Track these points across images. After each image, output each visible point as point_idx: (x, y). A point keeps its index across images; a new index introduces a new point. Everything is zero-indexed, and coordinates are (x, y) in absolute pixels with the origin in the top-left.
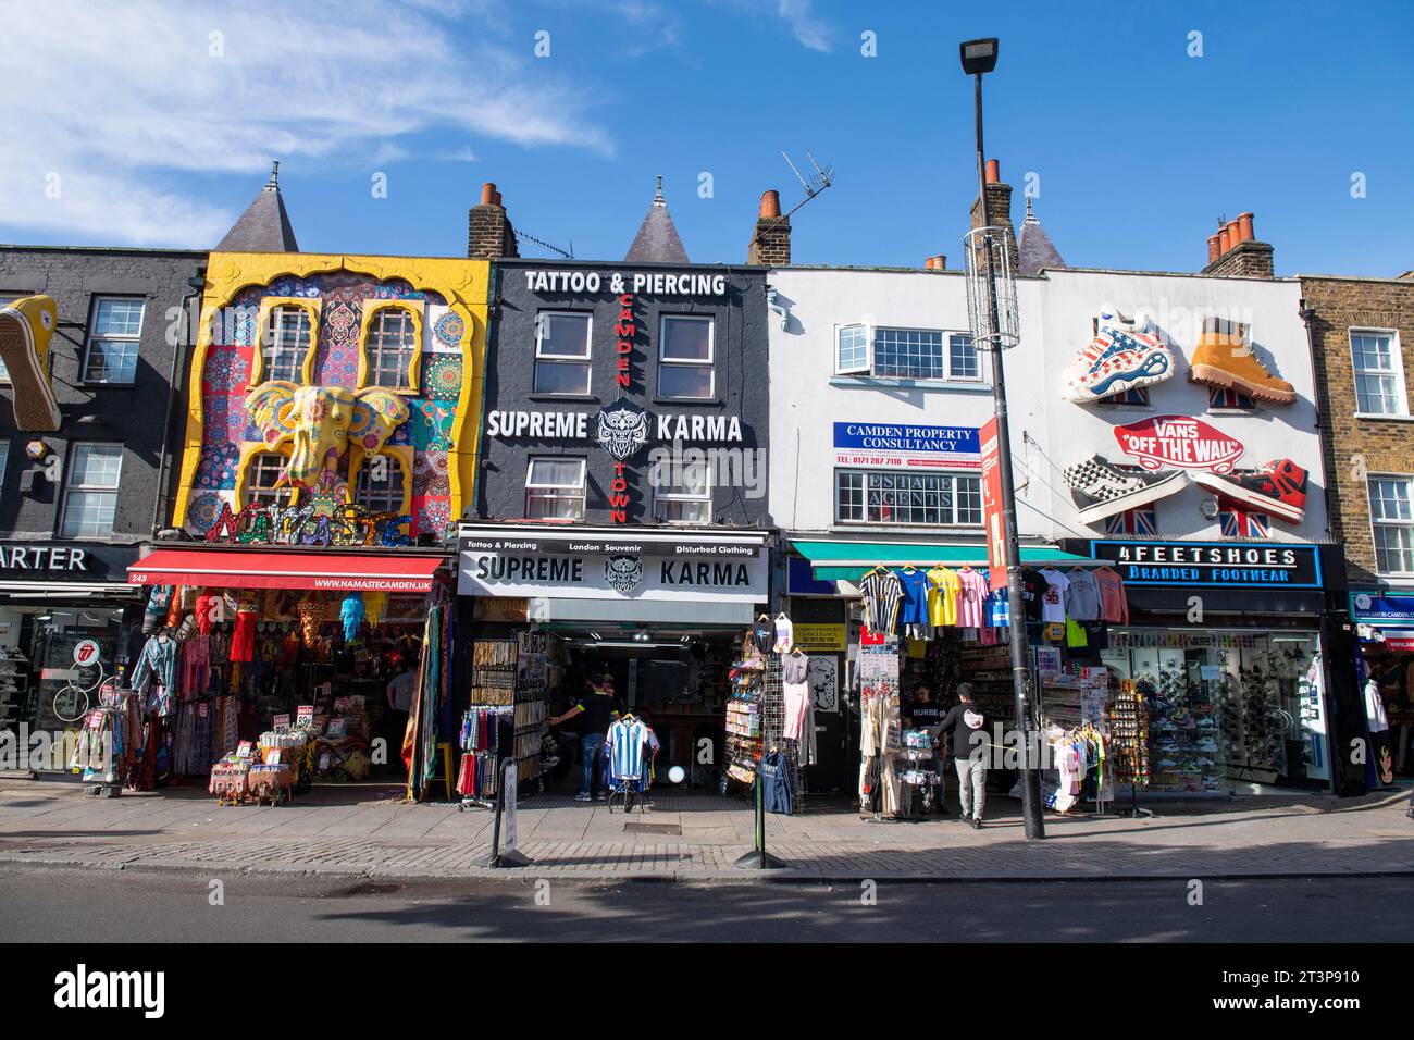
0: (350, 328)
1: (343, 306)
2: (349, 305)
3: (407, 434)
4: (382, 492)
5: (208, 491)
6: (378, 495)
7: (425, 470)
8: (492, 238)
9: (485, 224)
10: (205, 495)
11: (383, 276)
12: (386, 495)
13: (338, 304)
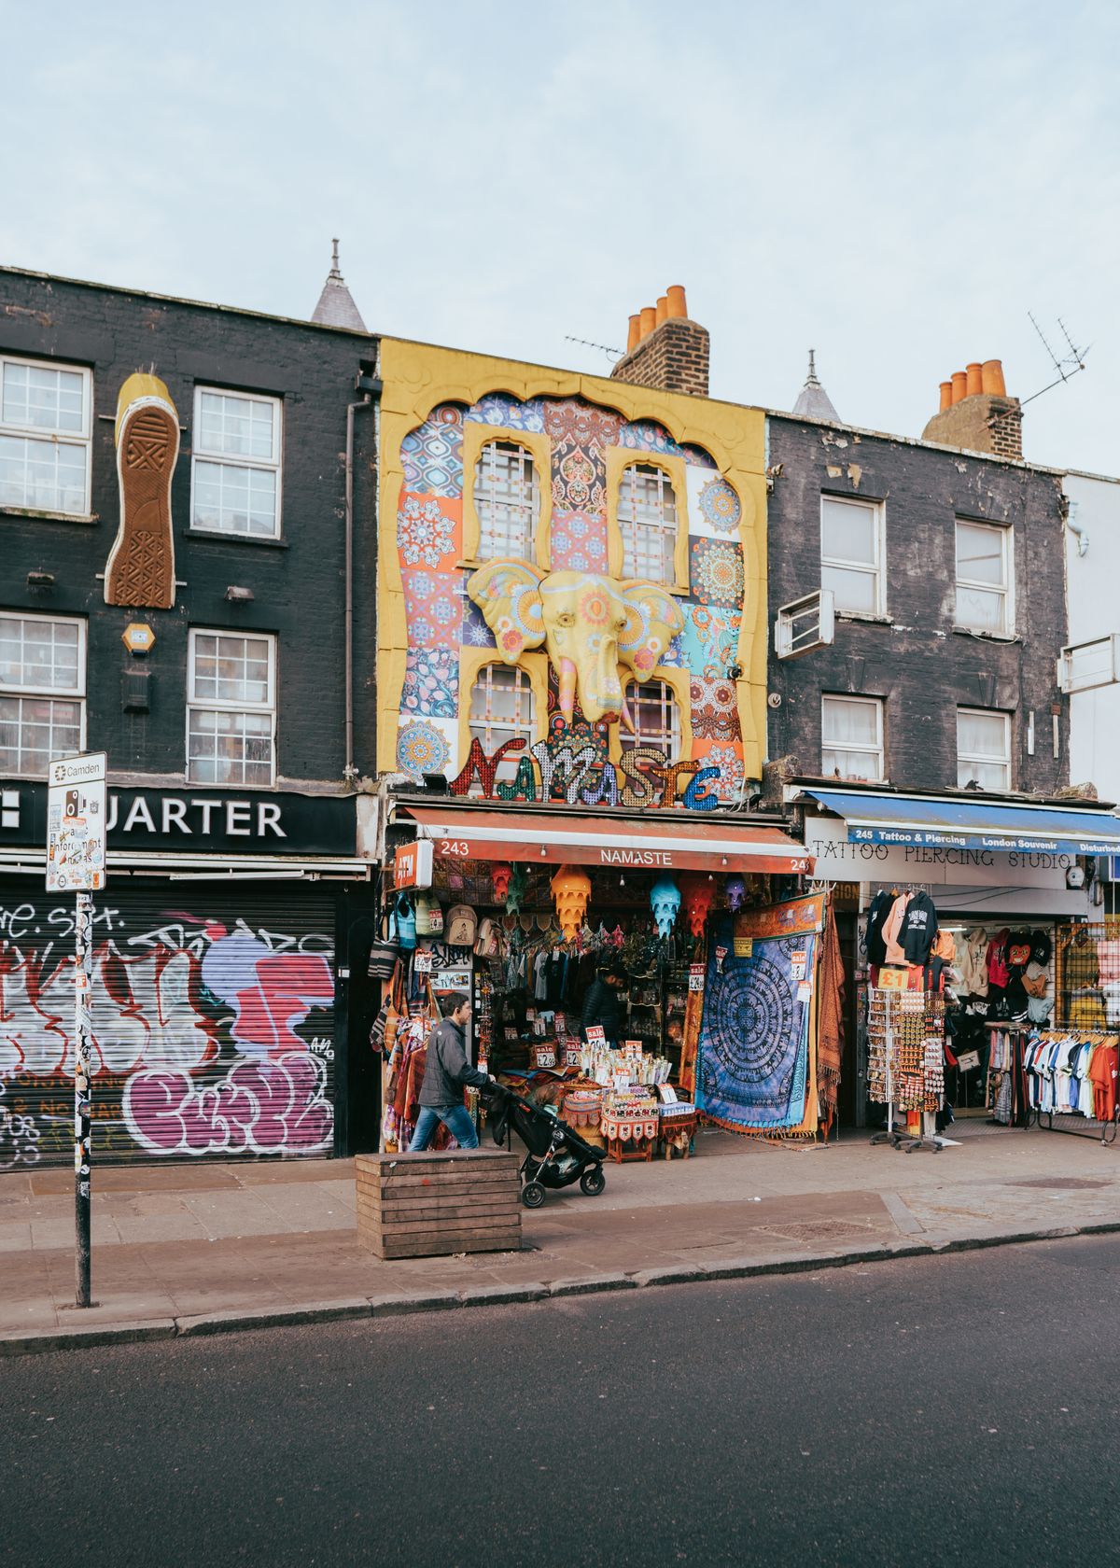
0: (591, 487)
1: (578, 451)
2: (586, 450)
3: (678, 651)
4: (654, 731)
5: (416, 719)
6: (650, 735)
7: (703, 703)
8: (697, 370)
9: (688, 348)
10: (412, 724)
11: (633, 414)
12: (660, 736)
13: (571, 448)
